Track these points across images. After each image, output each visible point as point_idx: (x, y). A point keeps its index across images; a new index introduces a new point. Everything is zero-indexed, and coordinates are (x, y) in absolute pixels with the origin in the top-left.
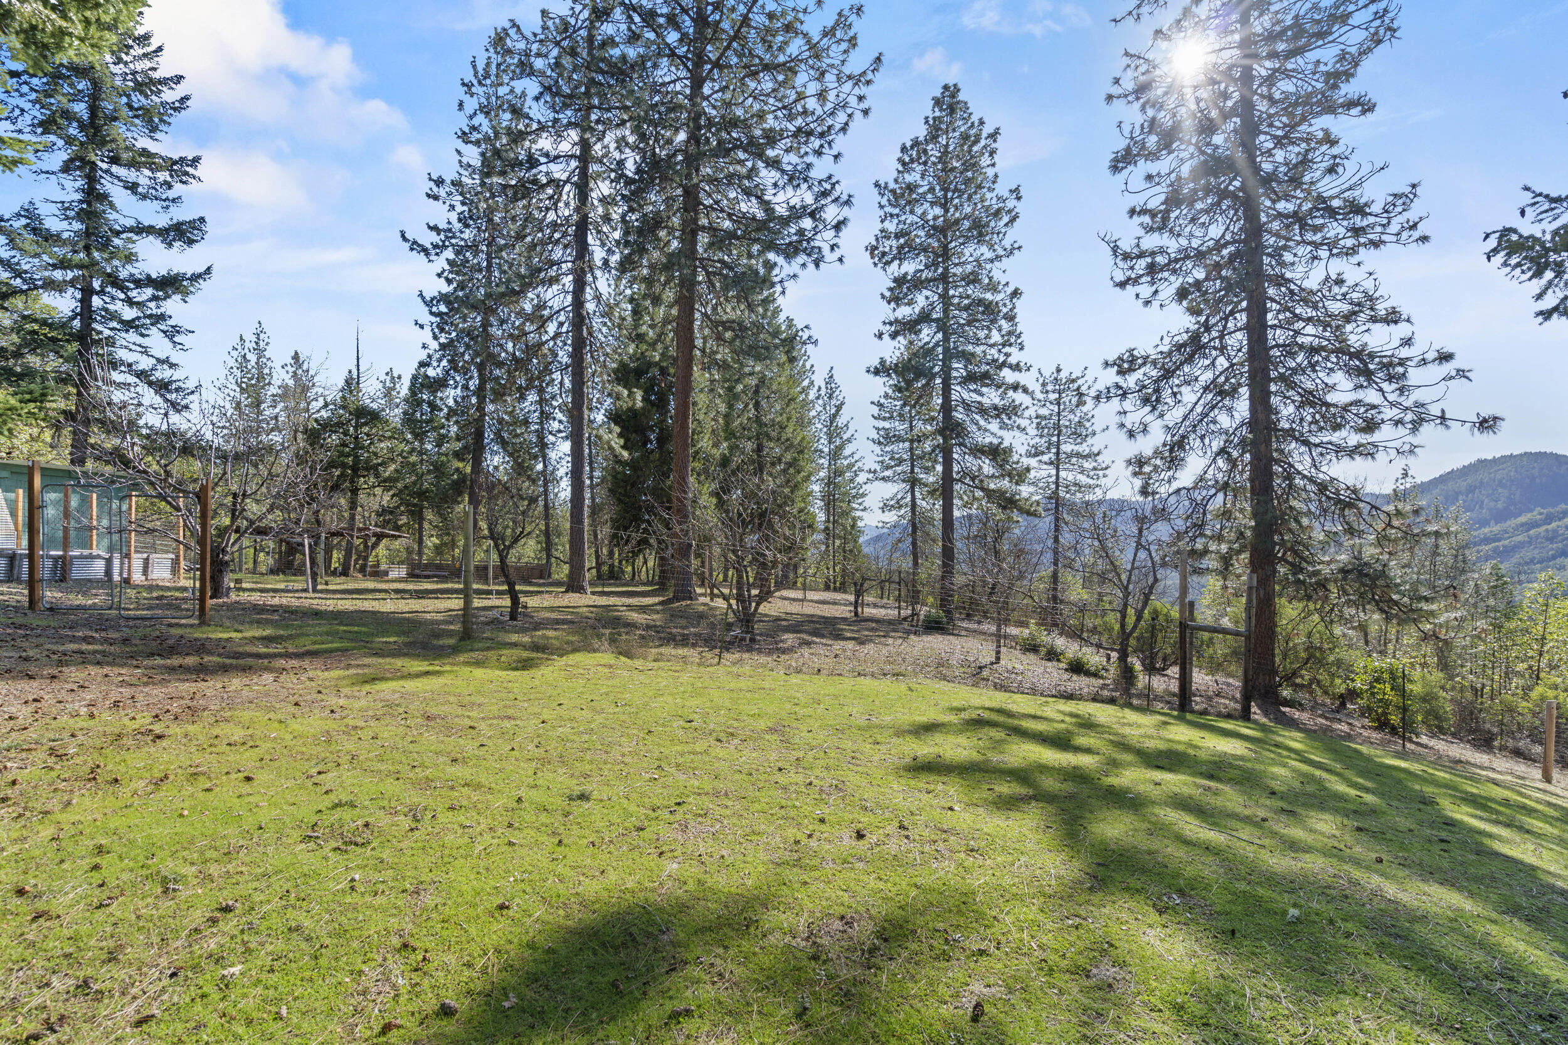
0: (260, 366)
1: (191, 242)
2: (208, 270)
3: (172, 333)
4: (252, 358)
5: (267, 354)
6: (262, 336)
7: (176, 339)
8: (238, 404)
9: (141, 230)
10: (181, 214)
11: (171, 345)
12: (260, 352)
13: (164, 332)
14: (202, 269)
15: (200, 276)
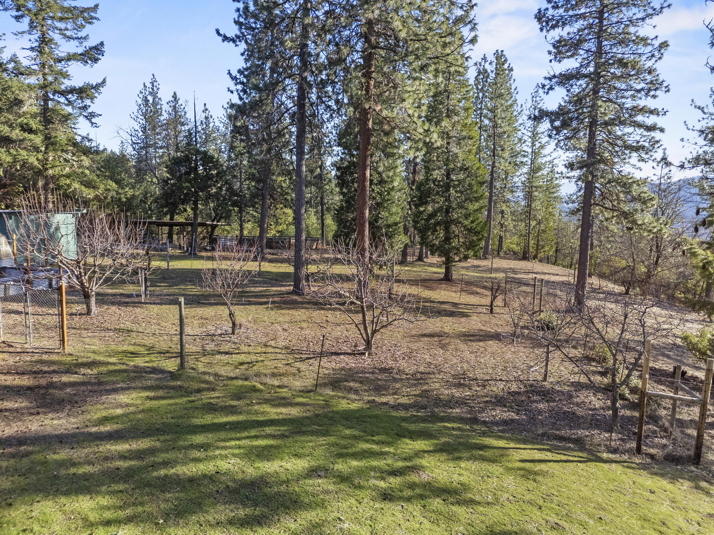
0: (155, 104)
1: (96, 60)
2: (104, 81)
3: (90, 117)
4: (150, 98)
5: (159, 95)
6: (155, 84)
7: (93, 120)
8: (145, 128)
9: (70, 58)
10: (92, 42)
11: (90, 124)
12: (154, 94)
13: (86, 117)
14: (100, 81)
15: (100, 84)
